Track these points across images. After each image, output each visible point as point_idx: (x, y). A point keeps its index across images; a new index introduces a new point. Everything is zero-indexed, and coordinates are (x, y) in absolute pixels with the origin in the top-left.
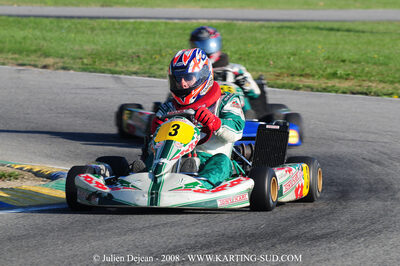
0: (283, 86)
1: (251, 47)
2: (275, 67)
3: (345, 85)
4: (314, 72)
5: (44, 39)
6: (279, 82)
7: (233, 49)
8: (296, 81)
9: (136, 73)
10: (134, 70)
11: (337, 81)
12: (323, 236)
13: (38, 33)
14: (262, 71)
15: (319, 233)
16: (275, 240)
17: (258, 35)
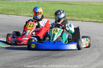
0: (51, 18)
2: (50, 13)
3: (68, 18)
9: (13, 15)
10: (13, 14)
14: (46, 14)
17: (45, 5)
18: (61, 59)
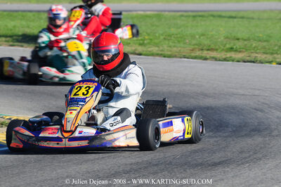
0: (195, 58)
1: (173, 31)
2: (190, 44)
3: (239, 56)
4: (217, 47)
5: (28, 27)
6: (193, 54)
7: (161, 32)
8: (205, 53)
11: (233, 53)
12: (220, 163)
13: (24, 23)
14: (180, 47)
15: (217, 160)
16: (186, 166)
17: (179, 22)
18: (220, 169)
